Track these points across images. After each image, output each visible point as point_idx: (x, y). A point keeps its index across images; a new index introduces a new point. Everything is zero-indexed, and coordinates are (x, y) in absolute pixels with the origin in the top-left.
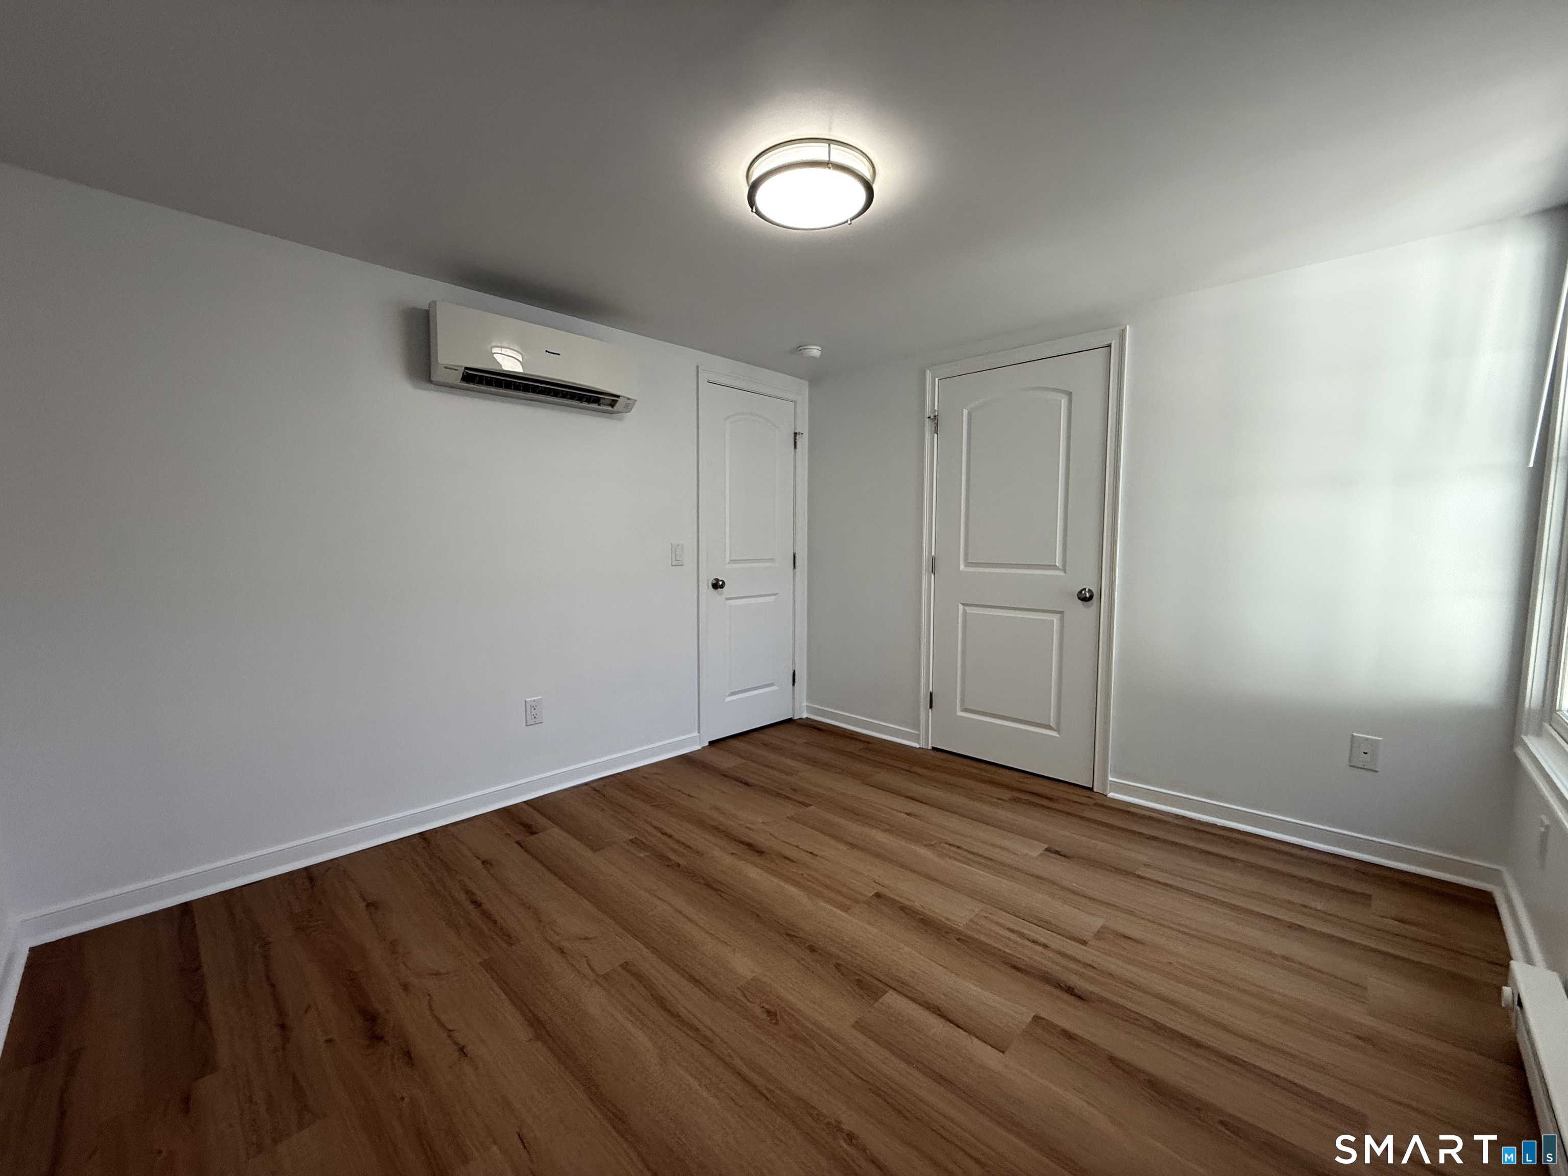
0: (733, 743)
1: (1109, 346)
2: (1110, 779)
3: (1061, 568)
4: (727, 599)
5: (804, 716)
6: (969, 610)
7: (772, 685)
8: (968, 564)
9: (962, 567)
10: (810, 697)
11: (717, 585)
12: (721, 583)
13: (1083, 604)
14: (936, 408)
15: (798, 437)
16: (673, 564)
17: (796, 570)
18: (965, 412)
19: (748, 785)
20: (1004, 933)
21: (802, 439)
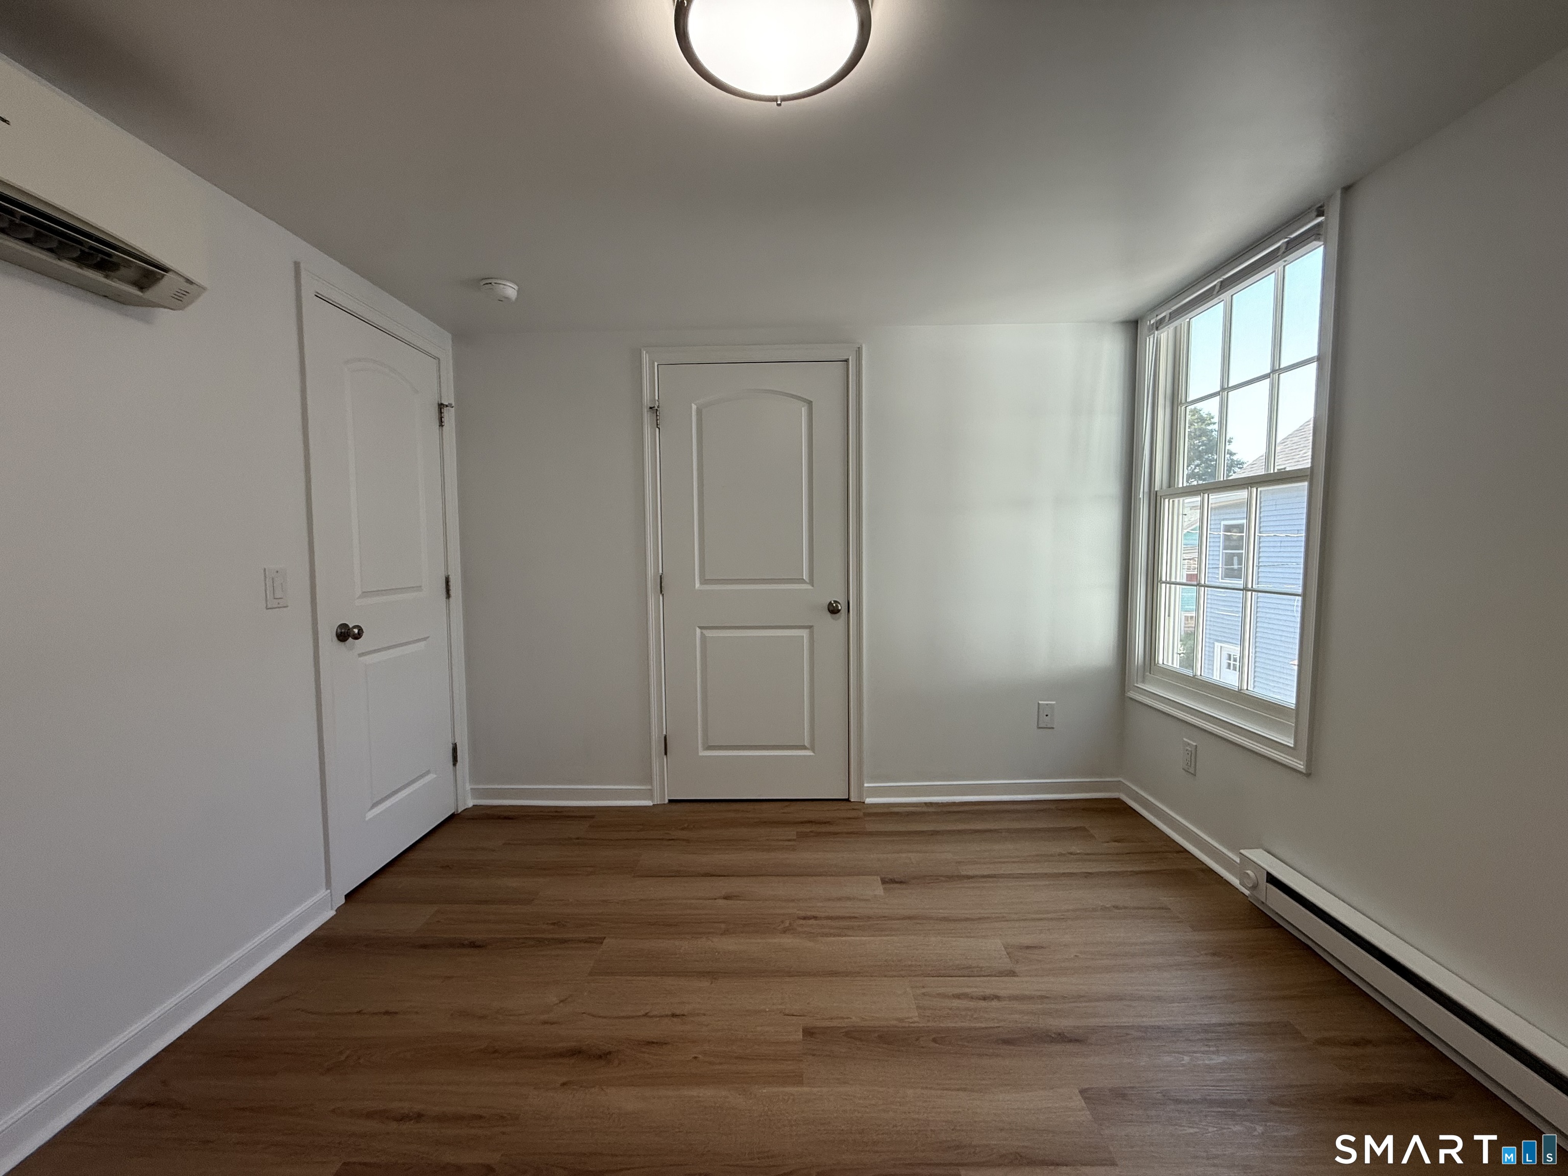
1: (847, 361)
2: (866, 785)
3: (807, 581)
4: (361, 655)
5: (470, 803)
6: (708, 633)
7: (428, 772)
8: (704, 581)
9: (697, 585)
10: (474, 778)
11: (345, 634)
12: (356, 631)
13: (833, 619)
14: (657, 398)
15: (445, 410)
16: (269, 606)
17: (451, 599)
18: (694, 407)
19: (479, 947)
20: (956, 1003)
21: (450, 415)
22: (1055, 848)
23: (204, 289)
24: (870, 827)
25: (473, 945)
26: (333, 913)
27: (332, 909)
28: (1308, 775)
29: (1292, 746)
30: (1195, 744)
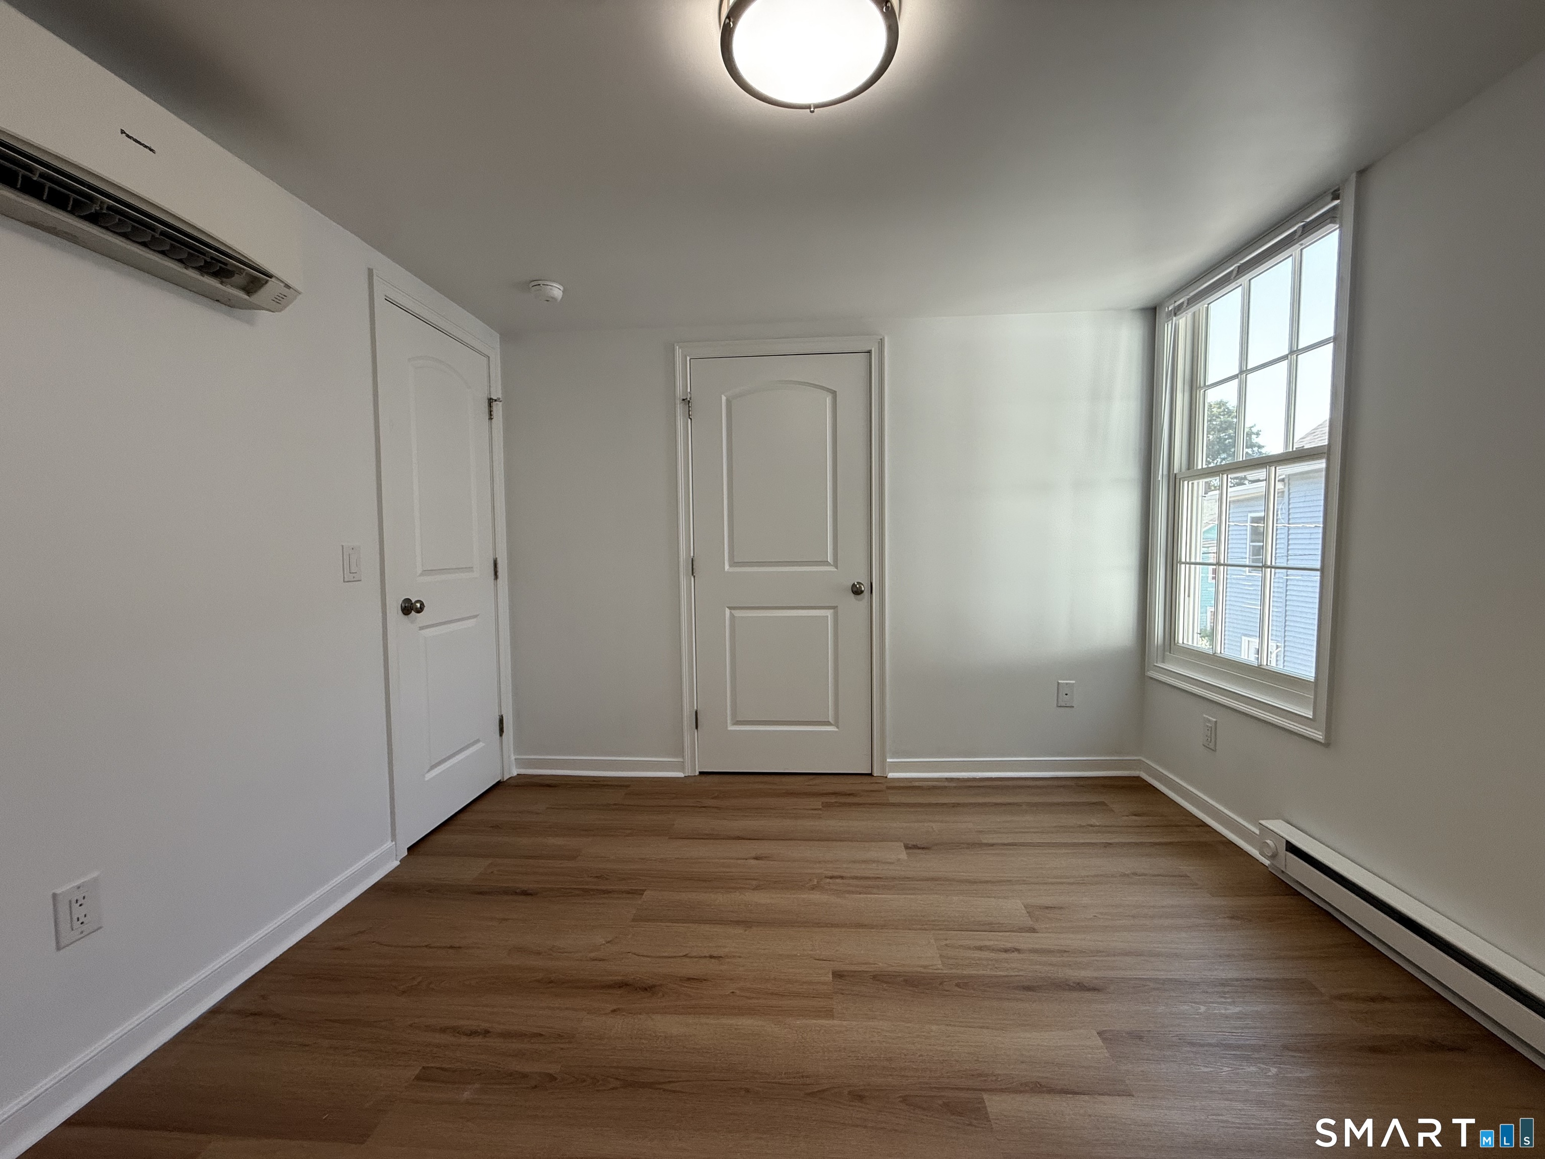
0: (440, 838)
1: (869, 352)
2: (888, 760)
3: (832, 564)
4: (421, 628)
5: (515, 773)
6: (737, 613)
7: (477, 741)
8: (733, 564)
9: (727, 567)
10: (518, 748)
11: (409, 608)
12: (418, 605)
13: (856, 599)
14: (689, 390)
15: (494, 404)
16: (346, 580)
17: (498, 580)
18: (724, 398)
19: (531, 894)
20: (977, 954)
21: (498, 408)
22: (1073, 820)
23: (300, 293)
24: (893, 799)
25: (525, 893)
26: (397, 863)
27: (396, 860)
28: (1327, 745)
29: (1311, 717)
30: (1215, 720)
